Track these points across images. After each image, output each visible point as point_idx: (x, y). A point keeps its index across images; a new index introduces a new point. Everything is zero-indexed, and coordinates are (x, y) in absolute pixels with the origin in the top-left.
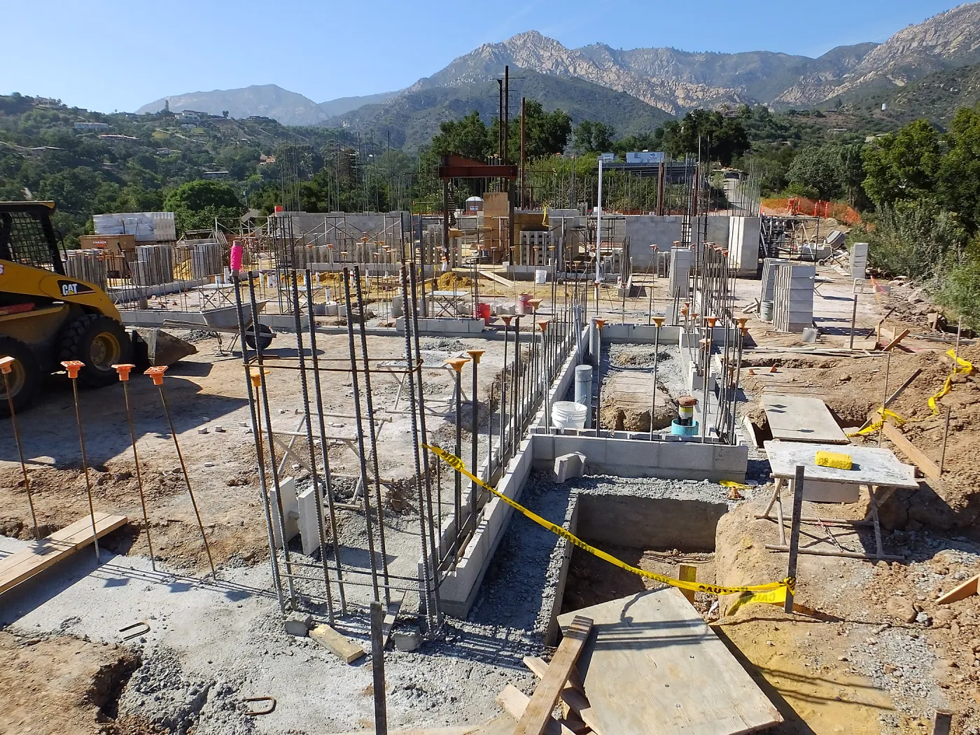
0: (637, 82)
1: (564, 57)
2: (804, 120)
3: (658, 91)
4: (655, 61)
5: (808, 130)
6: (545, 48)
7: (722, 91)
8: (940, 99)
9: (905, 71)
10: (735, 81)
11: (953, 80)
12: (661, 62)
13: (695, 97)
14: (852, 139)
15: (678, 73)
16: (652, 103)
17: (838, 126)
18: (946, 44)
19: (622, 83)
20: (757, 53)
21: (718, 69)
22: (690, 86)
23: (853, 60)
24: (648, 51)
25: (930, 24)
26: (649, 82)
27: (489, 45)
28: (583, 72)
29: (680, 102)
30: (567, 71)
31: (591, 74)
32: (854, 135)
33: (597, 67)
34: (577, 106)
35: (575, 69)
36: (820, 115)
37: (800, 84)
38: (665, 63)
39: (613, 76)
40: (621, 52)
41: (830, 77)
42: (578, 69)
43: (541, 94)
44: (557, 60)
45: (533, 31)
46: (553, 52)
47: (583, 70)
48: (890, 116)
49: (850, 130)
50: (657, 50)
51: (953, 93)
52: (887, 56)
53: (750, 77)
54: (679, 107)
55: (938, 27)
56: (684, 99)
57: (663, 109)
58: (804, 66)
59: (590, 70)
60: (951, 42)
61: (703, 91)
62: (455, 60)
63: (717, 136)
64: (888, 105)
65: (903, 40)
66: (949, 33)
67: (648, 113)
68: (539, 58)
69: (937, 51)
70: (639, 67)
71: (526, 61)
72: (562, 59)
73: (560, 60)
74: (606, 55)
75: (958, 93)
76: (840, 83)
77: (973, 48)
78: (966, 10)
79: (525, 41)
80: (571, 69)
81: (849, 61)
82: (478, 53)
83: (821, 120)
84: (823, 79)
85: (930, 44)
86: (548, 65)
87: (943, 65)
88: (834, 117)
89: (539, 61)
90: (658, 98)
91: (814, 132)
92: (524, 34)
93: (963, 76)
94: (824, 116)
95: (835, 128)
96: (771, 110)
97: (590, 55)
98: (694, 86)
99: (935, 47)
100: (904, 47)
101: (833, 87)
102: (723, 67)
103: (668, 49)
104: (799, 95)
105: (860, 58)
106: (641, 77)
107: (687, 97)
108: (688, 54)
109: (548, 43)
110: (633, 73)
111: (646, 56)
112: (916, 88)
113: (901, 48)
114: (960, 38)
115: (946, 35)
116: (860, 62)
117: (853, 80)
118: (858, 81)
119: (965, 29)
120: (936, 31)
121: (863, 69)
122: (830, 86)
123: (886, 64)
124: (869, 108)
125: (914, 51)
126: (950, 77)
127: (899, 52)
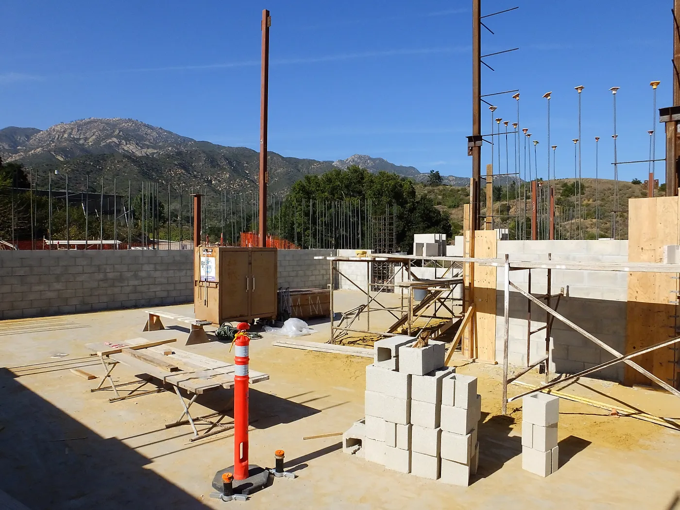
8: (92, 171)
9: (63, 151)
11: (98, 161)
18: (86, 139)
23: (23, 138)
25: (74, 125)
41: (7, 147)
51: (99, 169)
52: (48, 140)
55: (79, 127)
60: (89, 138)
64: (58, 172)
65: (58, 131)
66: (86, 132)
69: (81, 142)
75: (101, 170)
76: (16, 152)
78: (94, 121)
81: (21, 138)
85: (76, 137)
87: (86, 151)
93: (104, 160)
99: (79, 139)
100: (59, 136)
101: (10, 154)
105: (28, 138)
112: (76, 163)
113: (57, 136)
114: (94, 137)
115: (84, 134)
116: (28, 141)
117: (25, 151)
118: (30, 153)
119: (95, 132)
120: (78, 130)
121: (32, 145)
122: (8, 153)
123: (49, 145)
124: (45, 172)
125: (66, 139)
126: (96, 159)
127: (56, 138)
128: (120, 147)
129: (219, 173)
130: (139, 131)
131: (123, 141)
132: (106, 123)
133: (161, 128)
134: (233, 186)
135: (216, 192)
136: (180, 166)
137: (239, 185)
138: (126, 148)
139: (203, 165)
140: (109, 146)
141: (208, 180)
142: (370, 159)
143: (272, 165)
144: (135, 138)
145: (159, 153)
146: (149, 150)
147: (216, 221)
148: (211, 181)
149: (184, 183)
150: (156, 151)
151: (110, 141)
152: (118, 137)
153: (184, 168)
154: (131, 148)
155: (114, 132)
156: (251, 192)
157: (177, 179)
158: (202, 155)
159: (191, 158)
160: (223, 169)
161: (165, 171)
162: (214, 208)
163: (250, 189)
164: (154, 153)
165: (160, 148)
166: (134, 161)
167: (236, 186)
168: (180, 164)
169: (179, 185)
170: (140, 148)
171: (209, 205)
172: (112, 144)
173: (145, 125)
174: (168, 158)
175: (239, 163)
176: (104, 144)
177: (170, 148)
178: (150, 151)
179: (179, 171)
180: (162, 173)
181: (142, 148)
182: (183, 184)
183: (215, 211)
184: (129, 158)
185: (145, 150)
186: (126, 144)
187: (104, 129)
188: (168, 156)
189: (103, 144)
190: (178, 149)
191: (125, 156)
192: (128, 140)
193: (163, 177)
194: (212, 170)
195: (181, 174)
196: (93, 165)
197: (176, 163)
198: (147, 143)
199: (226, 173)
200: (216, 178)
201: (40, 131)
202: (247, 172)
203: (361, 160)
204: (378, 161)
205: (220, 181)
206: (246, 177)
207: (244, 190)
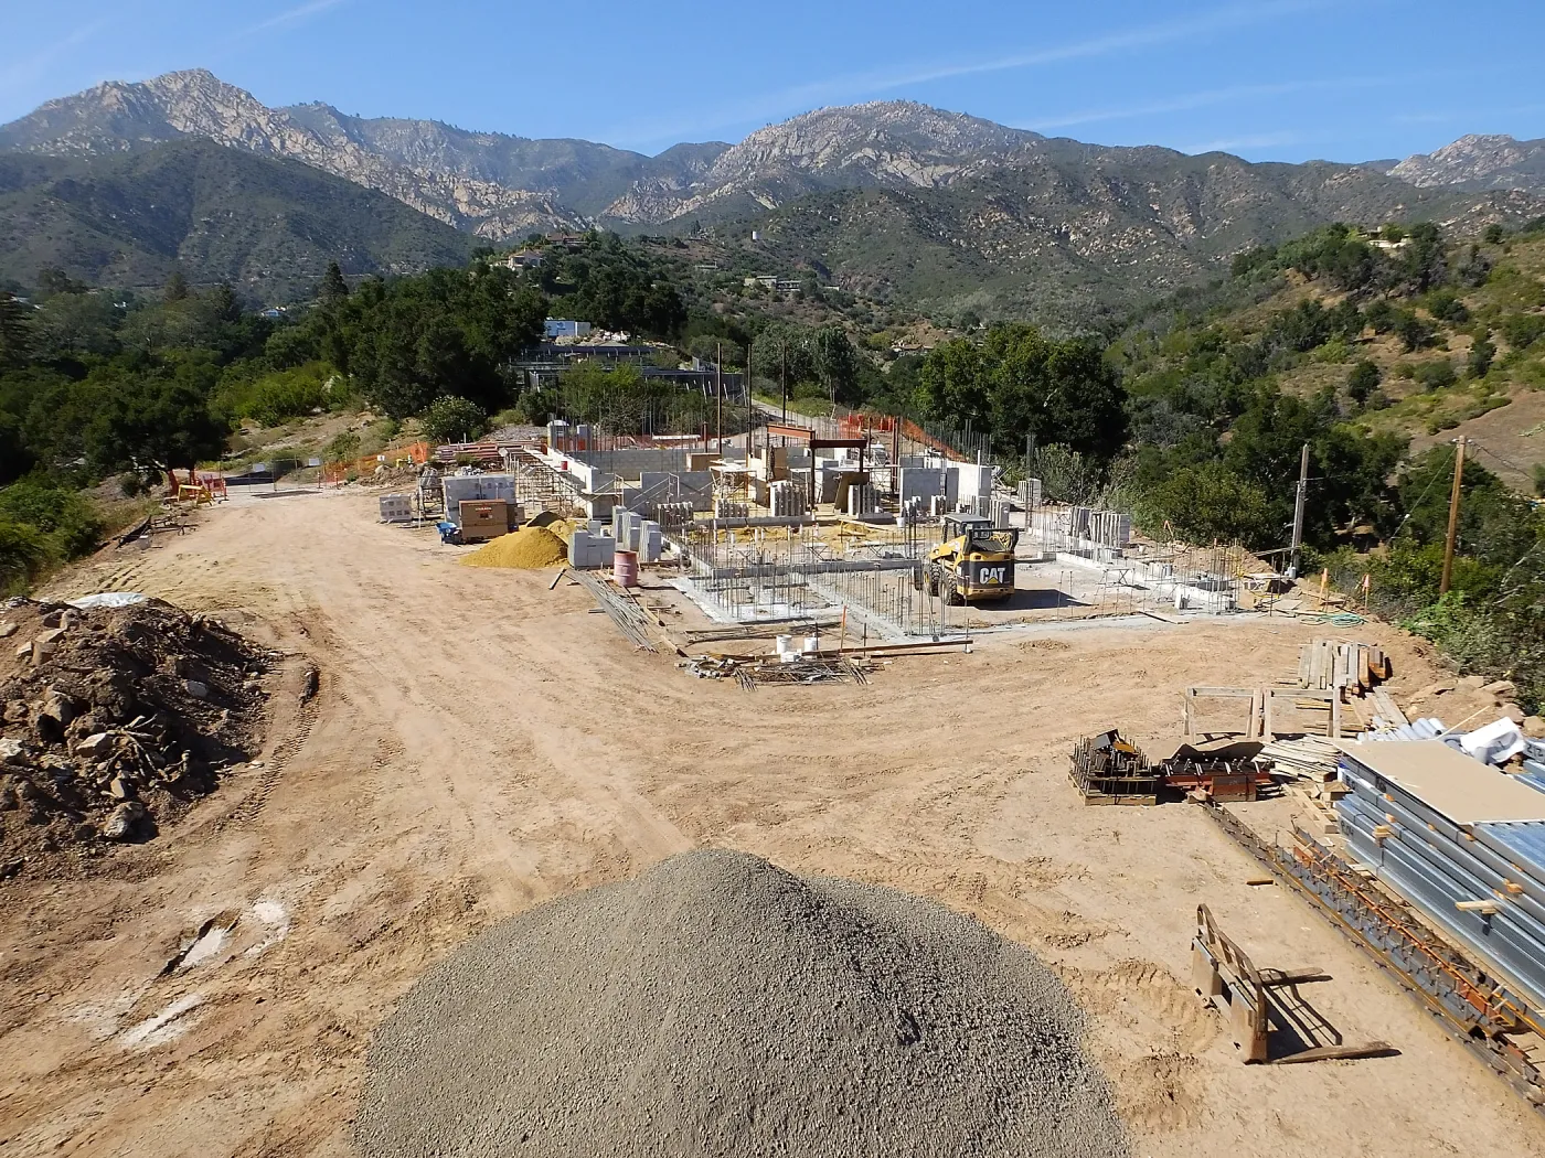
0: (392, 173)
1: (263, 120)
2: (660, 251)
3: (426, 189)
4: (415, 140)
5: (670, 266)
6: (226, 103)
7: (525, 195)
8: (818, 229)
9: (769, 186)
10: (541, 181)
11: (832, 206)
12: (425, 141)
13: (485, 203)
14: (728, 280)
15: (453, 163)
16: (420, 208)
17: (704, 261)
18: (813, 155)
19: (366, 172)
20: (568, 141)
21: (514, 161)
22: (476, 184)
23: (701, 165)
24: (403, 124)
25: (791, 127)
26: (412, 173)
27: (116, 85)
28: (298, 150)
29: (463, 208)
30: (268, 145)
31: (313, 153)
32: (730, 274)
33: (322, 144)
34: (300, 208)
35: (283, 143)
36: (680, 245)
37: (635, 193)
38: (432, 146)
39: (350, 161)
40: (357, 121)
41: (674, 187)
42: (288, 143)
43: (233, 183)
44: (249, 125)
45: (199, 70)
46: (241, 110)
47: (296, 144)
48: (763, 248)
49: (720, 266)
50: (417, 123)
51: (833, 222)
52: (744, 164)
53: (562, 176)
54: (461, 215)
55: (801, 131)
56: (469, 204)
57: (437, 217)
58: (636, 168)
59: (310, 147)
60: (818, 154)
61: (496, 193)
62: (46, 105)
63: (650, 304)
64: (758, 234)
65: (761, 143)
66: (815, 140)
67: (418, 225)
68: (216, 118)
69: (804, 163)
70: (390, 147)
71: (192, 120)
72: (259, 124)
73: (254, 125)
74: (332, 123)
75: (838, 223)
76: (689, 195)
77: (844, 165)
78: (830, 114)
79: (186, 86)
80: (276, 143)
81: (697, 166)
82: (93, 97)
83: (682, 251)
84: (664, 187)
85: (794, 153)
86: (233, 132)
87: (812, 181)
88: (699, 247)
89: (216, 122)
90: (427, 200)
91: (677, 270)
92: (184, 74)
93: (842, 202)
94: (687, 247)
95: (702, 263)
96: (599, 229)
97: (305, 119)
98: (482, 186)
99: (800, 157)
100: (763, 152)
101: (680, 201)
102: (521, 158)
103: (433, 122)
104: (635, 208)
105: (709, 162)
106: (396, 165)
107: (472, 201)
108: (465, 134)
109: (231, 94)
110: (382, 157)
111: (399, 131)
112: (789, 212)
113: (760, 155)
114: (828, 150)
115: (811, 143)
116: (709, 169)
117: (704, 192)
118: (712, 195)
119: (831, 139)
120: (799, 137)
121: (715, 178)
122: (676, 199)
123: (745, 175)
124: (736, 236)
125: (777, 161)
126: (828, 202)
127: (758, 159)
128: (879, 168)
129: (1087, 216)
130: (919, 126)
131: (885, 153)
132: (853, 117)
133: (966, 115)
134: (1118, 244)
135: (1074, 259)
136: (999, 203)
137: (1130, 242)
138: (890, 169)
139: (1050, 198)
140: (856, 165)
141: (1059, 232)
142: (1512, 143)
143: (1218, 188)
144: (909, 144)
145: (960, 175)
146: (937, 169)
147: (1064, 331)
148: (1067, 233)
149: (1007, 243)
150: (952, 170)
151: (860, 155)
152: (875, 145)
153: (1008, 208)
154: (901, 166)
155: (867, 134)
156: (1158, 256)
157: (990, 235)
158: (1051, 174)
159: (1024, 183)
160: (1097, 205)
161: (965, 218)
162: (1063, 301)
163: (1156, 248)
164: (948, 176)
165: (963, 162)
166: (901, 200)
167: (1124, 245)
168: (998, 201)
169: (995, 249)
170: (919, 166)
171: (1053, 293)
172: (864, 163)
173: (932, 112)
174: (975, 187)
175: (1135, 188)
176: (847, 163)
177: (983, 162)
178: (941, 170)
179: (998, 216)
180: (958, 224)
181: (924, 165)
182: (1004, 246)
183: (1064, 306)
184: (892, 194)
185: (929, 170)
186: (892, 158)
187: (849, 129)
188: (975, 182)
189: (845, 164)
190: (1001, 162)
191: (883, 191)
192: (893, 149)
193: (961, 231)
194: (1073, 209)
195: (1001, 223)
196: (821, 216)
197: (990, 197)
198: (935, 153)
199: (1103, 214)
200: (1078, 228)
201: (728, 147)
202: (1156, 208)
203: (1483, 150)
204: (1536, 150)
205: (1087, 235)
206: (1149, 218)
207: (1143, 253)
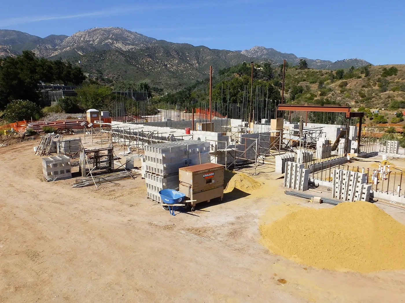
8: (98, 61)
9: (81, 49)
11: (102, 54)
18: (94, 41)
23: (59, 41)
25: (86, 32)
37: (38, 48)
41: (50, 47)
48: (82, 66)
52: (72, 42)
55: (89, 33)
64: (80, 62)
65: (77, 36)
66: (93, 37)
69: (91, 43)
75: (104, 60)
76: (56, 50)
78: (98, 30)
81: (57, 42)
84: (47, 47)
85: (88, 40)
87: (94, 48)
93: (105, 54)
100: (78, 39)
101: (53, 51)
104: (38, 53)
105: (61, 41)
112: (89, 56)
113: (77, 40)
114: (98, 39)
116: (62, 43)
117: (61, 49)
118: (63, 50)
119: (98, 36)
120: (89, 35)
121: (64, 45)
122: (52, 51)
123: (73, 45)
125: (83, 41)
127: (77, 41)
128: (113, 45)
129: (172, 60)
130: (123, 34)
131: (115, 41)
132: (104, 31)
133: (136, 32)
134: (180, 68)
135: (170, 72)
137: (183, 67)
138: (116, 46)
139: (162, 55)
140: (106, 44)
141: (165, 64)
142: (265, 49)
143: (203, 54)
144: (121, 39)
145: (136, 48)
146: (129, 46)
148: (167, 65)
149: (151, 67)
150: (134, 47)
151: (107, 41)
152: (112, 39)
153: (151, 57)
154: (119, 45)
155: (109, 36)
156: (191, 71)
157: (147, 64)
158: (161, 49)
159: (155, 51)
160: (174, 58)
161: (140, 59)
162: (169, 82)
163: (190, 69)
164: (132, 48)
165: (136, 45)
166: (122, 54)
167: (182, 68)
168: (148, 55)
169: (148, 68)
170: (124, 45)
171: (166, 80)
172: (109, 43)
173: (127, 31)
175: (183, 54)
176: (104, 43)
177: (142, 45)
178: (131, 47)
179: (148, 60)
180: (138, 61)
181: (126, 45)
183: (170, 83)
184: (119, 52)
185: (127, 46)
186: (116, 43)
187: (103, 34)
188: (141, 50)
189: (103, 43)
190: (146, 45)
191: (117, 51)
192: (117, 40)
193: (139, 63)
194: (168, 58)
195: (150, 61)
196: (99, 57)
197: (146, 54)
198: (129, 42)
199: (176, 60)
200: (170, 63)
202: (188, 59)
203: (259, 50)
205: (172, 65)
206: (187, 62)
207: (186, 71)
